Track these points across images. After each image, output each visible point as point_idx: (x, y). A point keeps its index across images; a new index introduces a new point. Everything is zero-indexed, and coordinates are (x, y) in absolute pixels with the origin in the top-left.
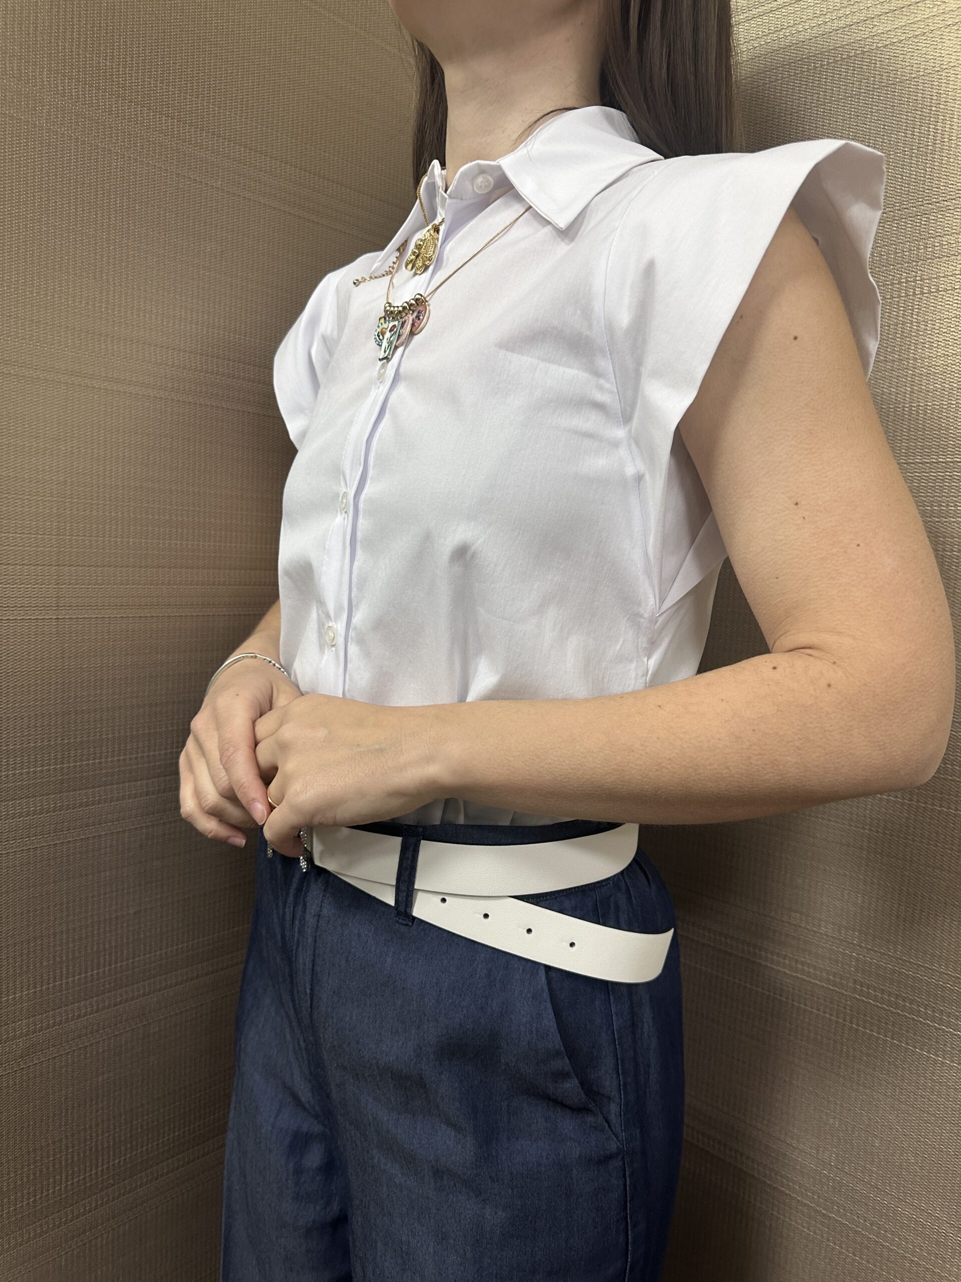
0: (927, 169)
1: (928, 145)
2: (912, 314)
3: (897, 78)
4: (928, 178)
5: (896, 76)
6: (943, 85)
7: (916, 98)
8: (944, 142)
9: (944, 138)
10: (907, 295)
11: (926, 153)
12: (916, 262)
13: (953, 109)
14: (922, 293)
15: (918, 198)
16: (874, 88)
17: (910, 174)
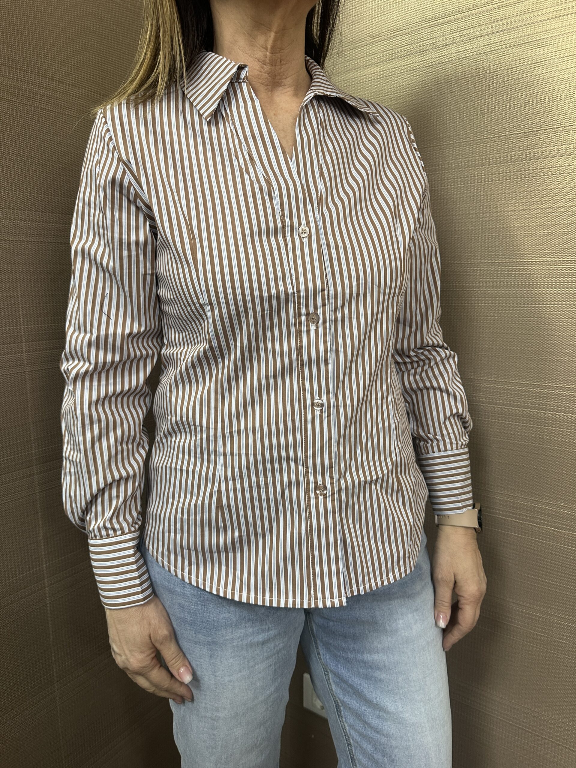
0: (485, 122)
1: (485, 110)
2: (481, 192)
3: (469, 75)
4: (486, 126)
5: (469, 74)
6: (491, 80)
7: (479, 86)
8: (492, 108)
9: (492, 107)
10: (478, 182)
11: (484, 113)
12: (482, 166)
13: (496, 93)
14: (485, 182)
15: (481, 135)
16: (458, 79)
17: (477, 123)
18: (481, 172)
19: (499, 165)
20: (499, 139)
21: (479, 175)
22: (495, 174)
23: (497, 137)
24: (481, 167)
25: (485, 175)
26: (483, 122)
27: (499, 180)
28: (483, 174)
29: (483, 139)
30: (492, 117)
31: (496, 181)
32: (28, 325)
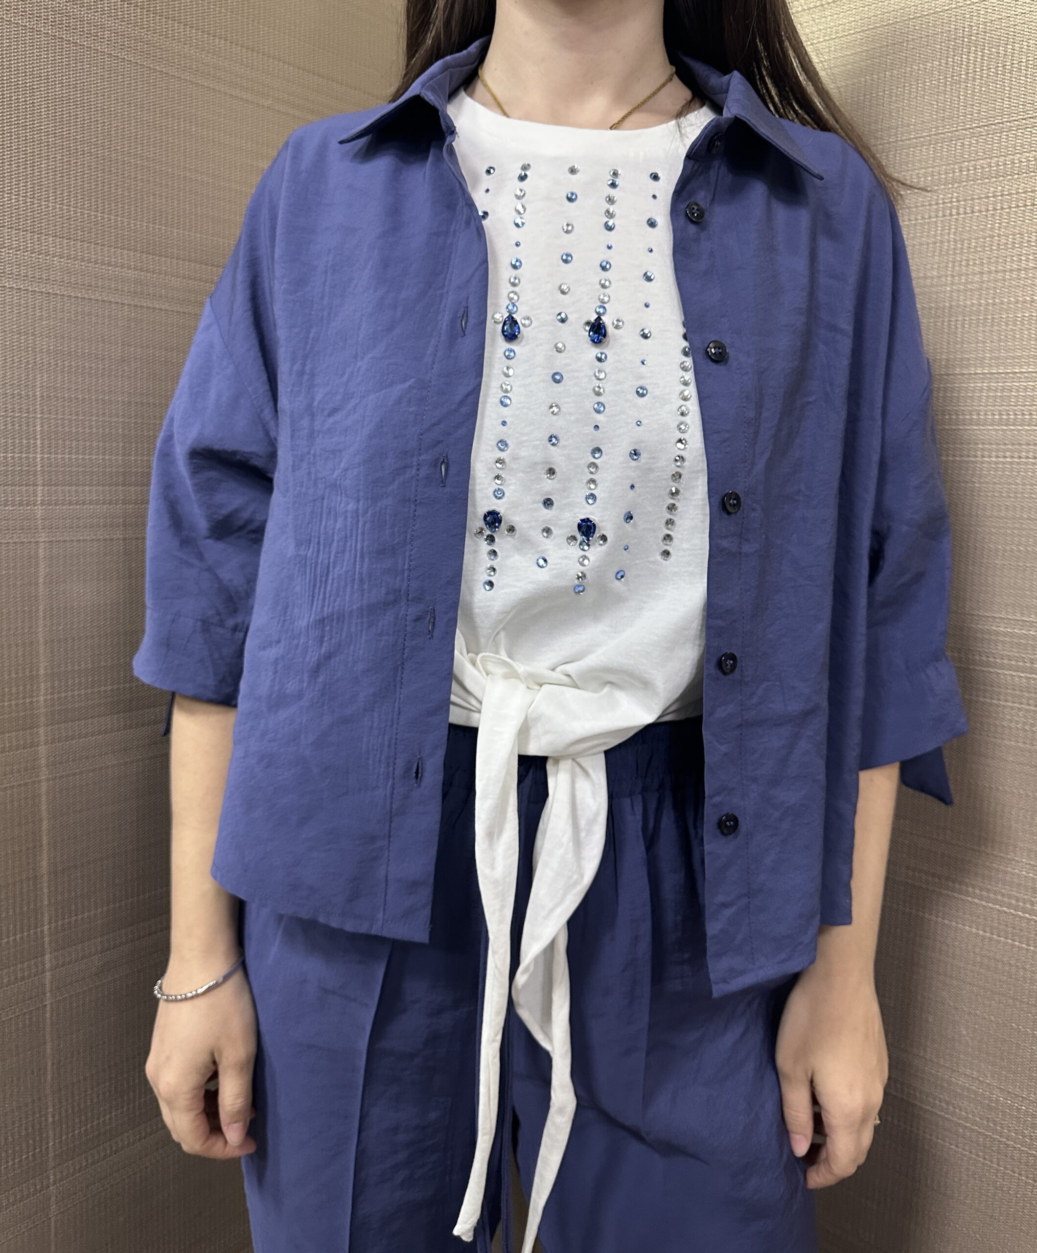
18: (950, 195)
19: (987, 180)
20: (988, 130)
21: (946, 201)
22: (980, 198)
23: (985, 126)
24: (950, 186)
25: (958, 201)
26: (956, 99)
27: (988, 210)
28: (954, 200)
29: (957, 131)
30: (975, 88)
31: (980, 211)
32: (50, 453)
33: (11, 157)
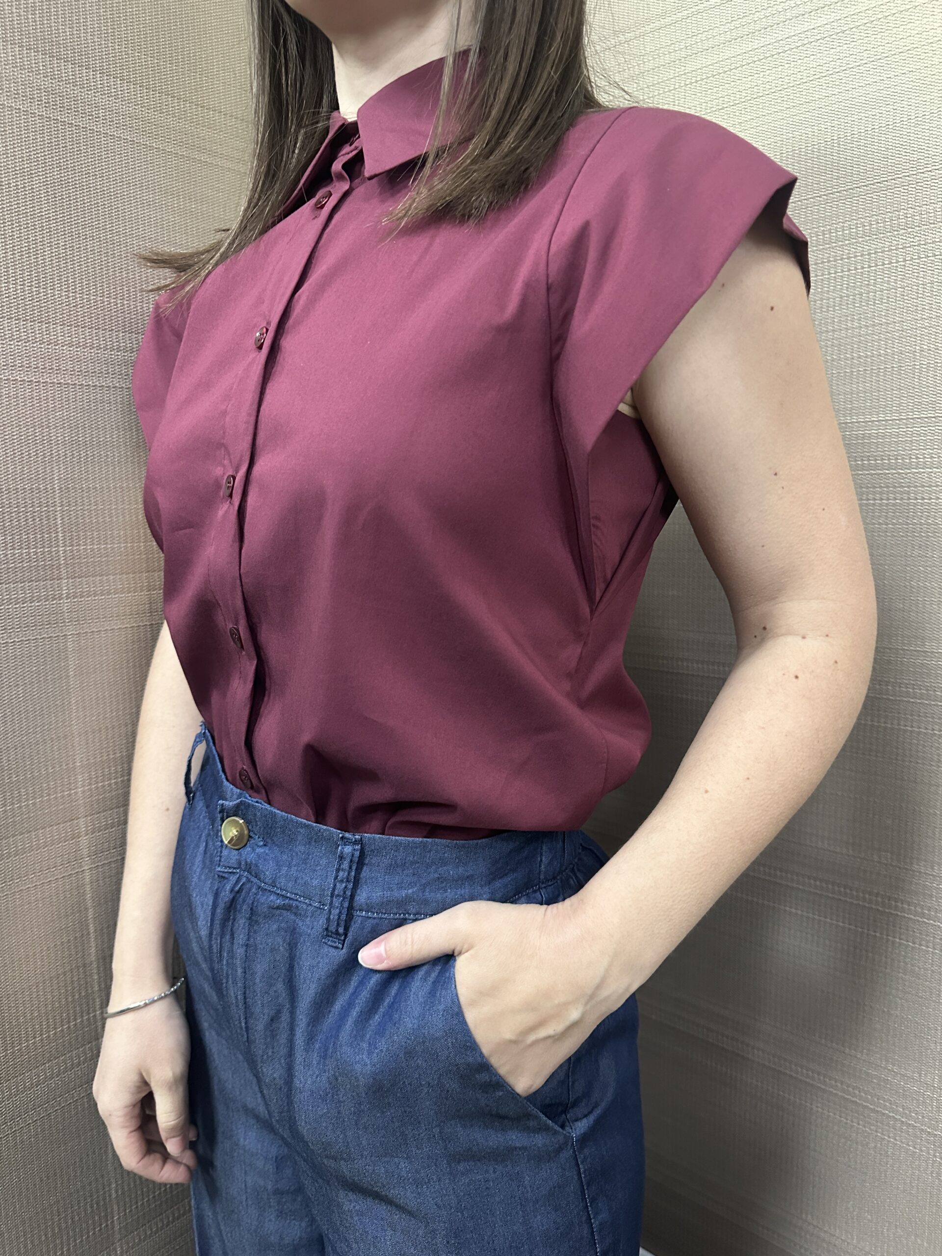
32: (72, 545)
33: (14, 246)
